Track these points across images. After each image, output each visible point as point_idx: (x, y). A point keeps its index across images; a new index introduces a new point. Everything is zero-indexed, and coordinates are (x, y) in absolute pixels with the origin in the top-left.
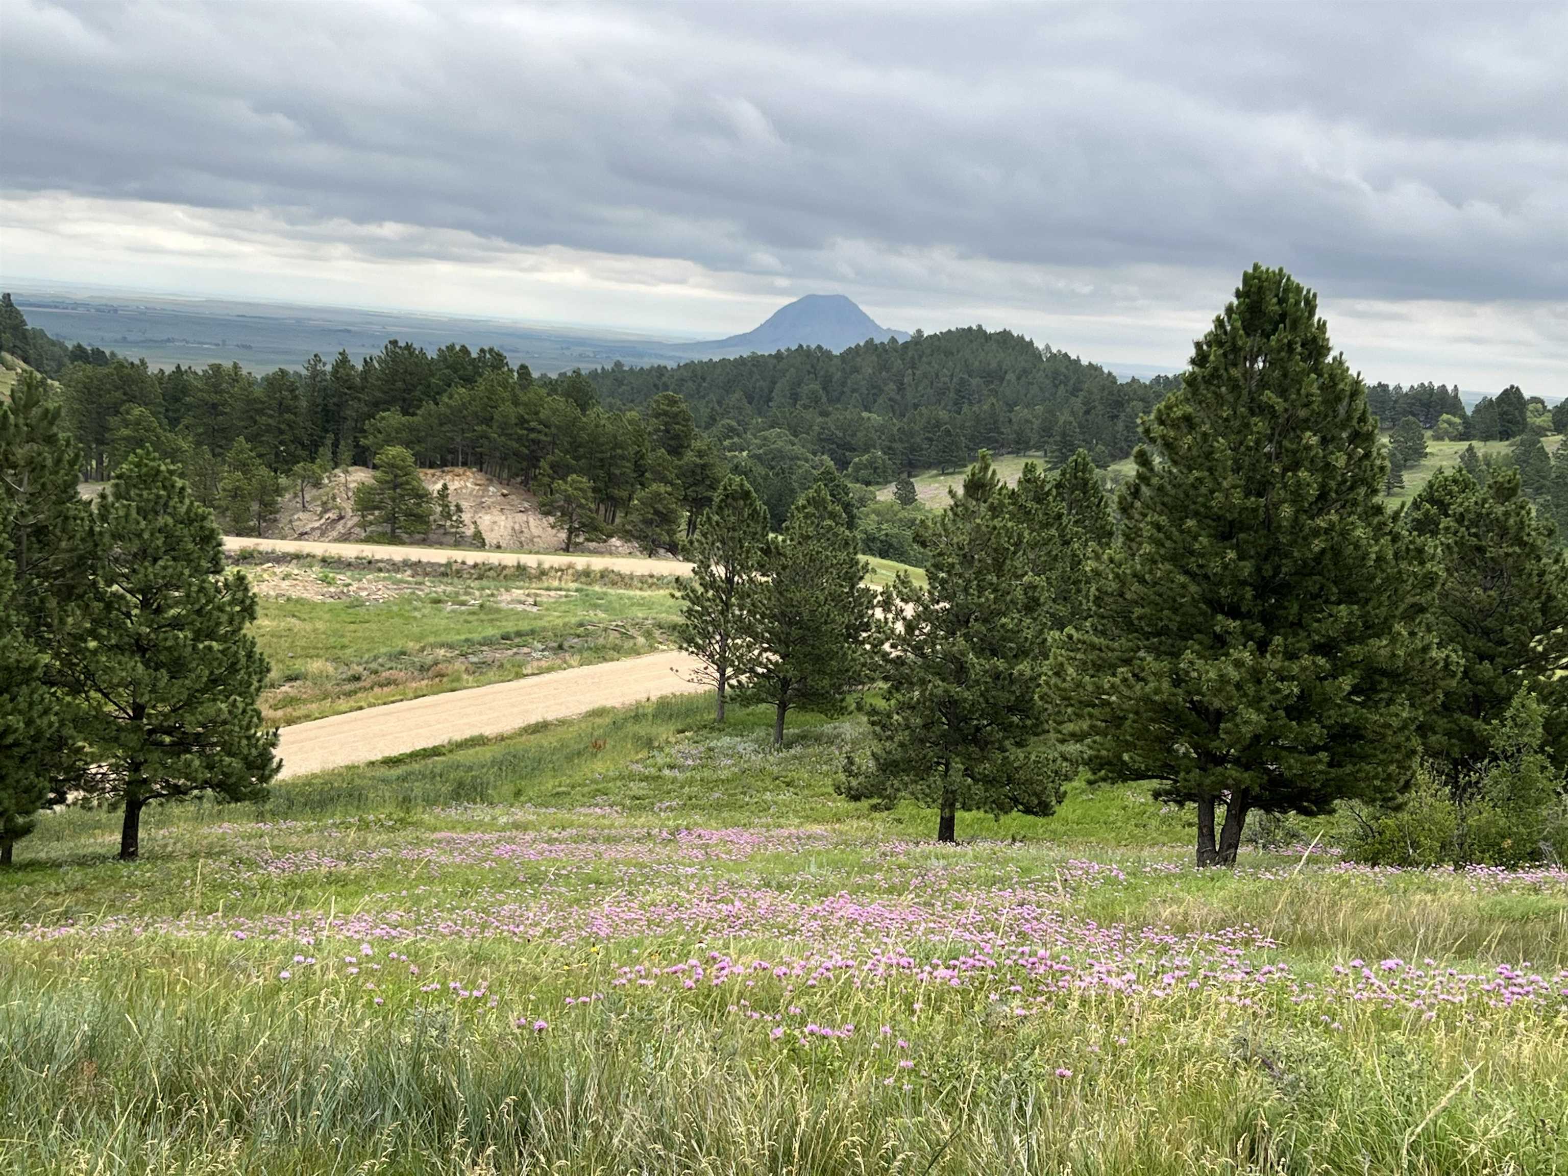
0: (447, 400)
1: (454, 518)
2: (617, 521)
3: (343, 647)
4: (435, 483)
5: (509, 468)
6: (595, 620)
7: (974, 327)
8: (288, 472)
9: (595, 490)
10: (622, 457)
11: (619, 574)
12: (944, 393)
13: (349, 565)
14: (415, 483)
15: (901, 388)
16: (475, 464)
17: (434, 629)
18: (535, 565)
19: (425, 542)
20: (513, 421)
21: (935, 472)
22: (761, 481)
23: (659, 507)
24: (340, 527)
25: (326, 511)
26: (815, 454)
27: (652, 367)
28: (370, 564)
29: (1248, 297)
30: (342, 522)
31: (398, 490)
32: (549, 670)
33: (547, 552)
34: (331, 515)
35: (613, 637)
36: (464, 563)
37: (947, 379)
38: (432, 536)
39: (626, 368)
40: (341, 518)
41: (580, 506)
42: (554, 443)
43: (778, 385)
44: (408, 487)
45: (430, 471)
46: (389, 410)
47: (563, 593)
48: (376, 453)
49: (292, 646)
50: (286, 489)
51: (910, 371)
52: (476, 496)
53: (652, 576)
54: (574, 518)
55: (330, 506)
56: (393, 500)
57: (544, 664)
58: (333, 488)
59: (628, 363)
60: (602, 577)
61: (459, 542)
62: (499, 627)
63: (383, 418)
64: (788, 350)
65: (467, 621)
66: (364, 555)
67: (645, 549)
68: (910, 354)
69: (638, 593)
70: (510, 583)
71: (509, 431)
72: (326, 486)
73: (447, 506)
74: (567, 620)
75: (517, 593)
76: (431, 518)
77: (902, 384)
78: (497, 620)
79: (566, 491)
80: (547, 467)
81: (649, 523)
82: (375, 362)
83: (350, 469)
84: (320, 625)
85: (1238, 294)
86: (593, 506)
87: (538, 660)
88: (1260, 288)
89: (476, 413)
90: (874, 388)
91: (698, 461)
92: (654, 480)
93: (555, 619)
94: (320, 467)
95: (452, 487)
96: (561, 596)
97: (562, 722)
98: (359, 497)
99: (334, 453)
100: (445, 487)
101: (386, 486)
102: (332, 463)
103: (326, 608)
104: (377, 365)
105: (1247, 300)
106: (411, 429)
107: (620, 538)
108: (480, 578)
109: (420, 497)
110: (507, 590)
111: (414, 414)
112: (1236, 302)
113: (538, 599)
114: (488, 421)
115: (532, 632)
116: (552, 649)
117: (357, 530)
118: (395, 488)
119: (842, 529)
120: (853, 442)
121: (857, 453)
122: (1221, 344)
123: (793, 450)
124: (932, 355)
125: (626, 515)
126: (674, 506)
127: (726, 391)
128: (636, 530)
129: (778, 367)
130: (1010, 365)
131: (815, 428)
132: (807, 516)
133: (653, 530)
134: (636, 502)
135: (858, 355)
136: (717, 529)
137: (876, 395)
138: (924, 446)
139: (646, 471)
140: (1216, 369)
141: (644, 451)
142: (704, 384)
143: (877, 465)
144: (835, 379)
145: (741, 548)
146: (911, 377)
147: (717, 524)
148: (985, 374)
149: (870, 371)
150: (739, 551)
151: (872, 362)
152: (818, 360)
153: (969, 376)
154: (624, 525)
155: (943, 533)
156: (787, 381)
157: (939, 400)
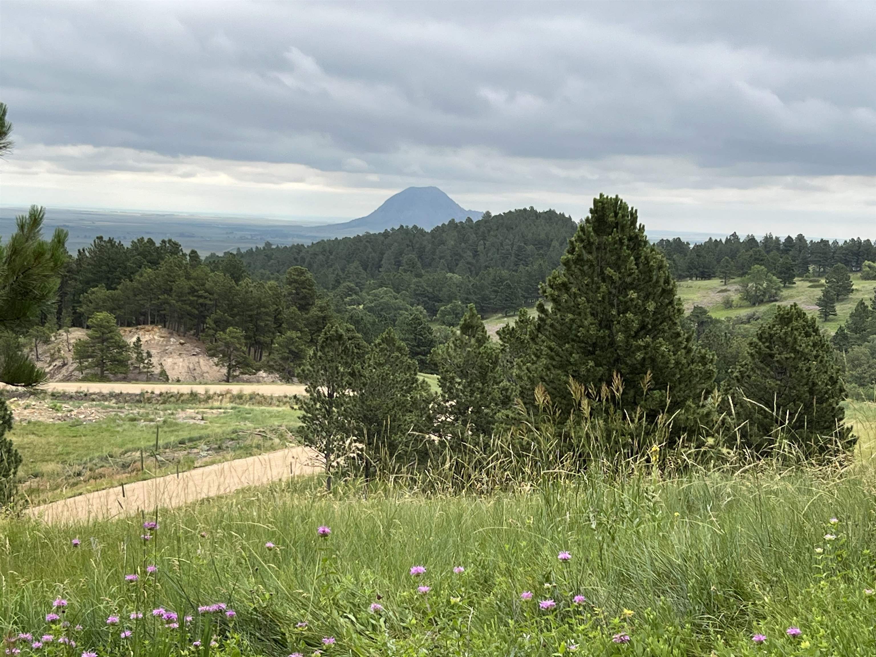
0: (138, 278)
1: (146, 361)
2: (264, 358)
3: (68, 454)
4: (132, 337)
5: (185, 325)
6: (245, 428)
7: (528, 209)
8: (25, 334)
9: (246, 338)
10: (267, 314)
11: (263, 396)
12: (507, 258)
13: (71, 397)
14: (117, 338)
15: (476, 254)
16: (161, 322)
17: (132, 439)
18: (203, 392)
19: (125, 379)
20: (187, 291)
21: (500, 315)
22: (369, 326)
23: (293, 348)
24: (64, 371)
25: (53, 360)
26: (412, 305)
27: (293, 245)
28: (86, 396)
29: (597, 213)
30: (65, 367)
31: (105, 344)
32: (213, 463)
33: (213, 383)
34: (58, 363)
35: (257, 440)
36: (153, 393)
37: (509, 247)
38: (131, 376)
39: (274, 247)
40: (64, 365)
41: (236, 349)
42: (216, 306)
43: (386, 255)
44: (112, 341)
45: (128, 329)
46: (97, 286)
47: (222, 411)
48: (88, 318)
49: (32, 454)
50: (24, 346)
51: (482, 242)
52: (161, 345)
53: (286, 397)
54: (232, 358)
55: (56, 356)
56: (102, 350)
57: (207, 459)
58: (59, 344)
59: (277, 242)
60: (251, 399)
61: (150, 378)
62: (177, 436)
63: (93, 293)
64: (393, 229)
65: (154, 433)
66: (82, 390)
67: (284, 378)
68: (481, 230)
69: (275, 408)
70: (184, 405)
71: (184, 298)
72: (53, 342)
73: (140, 353)
74: (224, 428)
75: (190, 412)
76: (129, 362)
77: (477, 252)
78: (175, 431)
79: (225, 339)
80: (211, 323)
81: (285, 359)
82: (86, 252)
83: (70, 329)
84: (52, 439)
85: (591, 211)
86: (244, 349)
87: (204, 457)
88: (603, 208)
89: (160, 286)
90: (456, 254)
91: (320, 314)
92: (289, 329)
93: (217, 429)
94: (49, 329)
95: (143, 340)
96: (221, 413)
98: (77, 350)
99: (58, 318)
100: (139, 340)
101: (97, 340)
102: (57, 326)
103: (56, 427)
104: (88, 254)
105: (596, 215)
106: (113, 299)
107: (265, 371)
108: (164, 403)
109: (121, 347)
110: (183, 410)
111: (115, 289)
112: (590, 216)
113: (205, 415)
114: (169, 291)
115: (200, 438)
116: (214, 449)
117: (76, 373)
118: (103, 342)
119: (406, 358)
120: (440, 295)
121: (443, 303)
122: (582, 241)
123: (396, 303)
124: (497, 230)
125: (270, 354)
126: (303, 347)
127: (347, 261)
128: (277, 365)
129: (385, 242)
130: (554, 235)
131: (412, 286)
132: (382, 350)
133: (289, 364)
134: (276, 345)
135: (444, 231)
136: (321, 361)
137: (458, 260)
138: (492, 297)
139: (283, 322)
140: (579, 255)
141: (281, 309)
142: (331, 257)
143: (458, 311)
144: (427, 250)
145: (338, 373)
146: (483, 247)
147: (320, 358)
148: (536, 243)
149: (452, 243)
150: (336, 375)
151: (454, 236)
152: (414, 236)
153: (525, 244)
154: (268, 362)
155: (448, 358)
156: (392, 252)
157: (504, 262)
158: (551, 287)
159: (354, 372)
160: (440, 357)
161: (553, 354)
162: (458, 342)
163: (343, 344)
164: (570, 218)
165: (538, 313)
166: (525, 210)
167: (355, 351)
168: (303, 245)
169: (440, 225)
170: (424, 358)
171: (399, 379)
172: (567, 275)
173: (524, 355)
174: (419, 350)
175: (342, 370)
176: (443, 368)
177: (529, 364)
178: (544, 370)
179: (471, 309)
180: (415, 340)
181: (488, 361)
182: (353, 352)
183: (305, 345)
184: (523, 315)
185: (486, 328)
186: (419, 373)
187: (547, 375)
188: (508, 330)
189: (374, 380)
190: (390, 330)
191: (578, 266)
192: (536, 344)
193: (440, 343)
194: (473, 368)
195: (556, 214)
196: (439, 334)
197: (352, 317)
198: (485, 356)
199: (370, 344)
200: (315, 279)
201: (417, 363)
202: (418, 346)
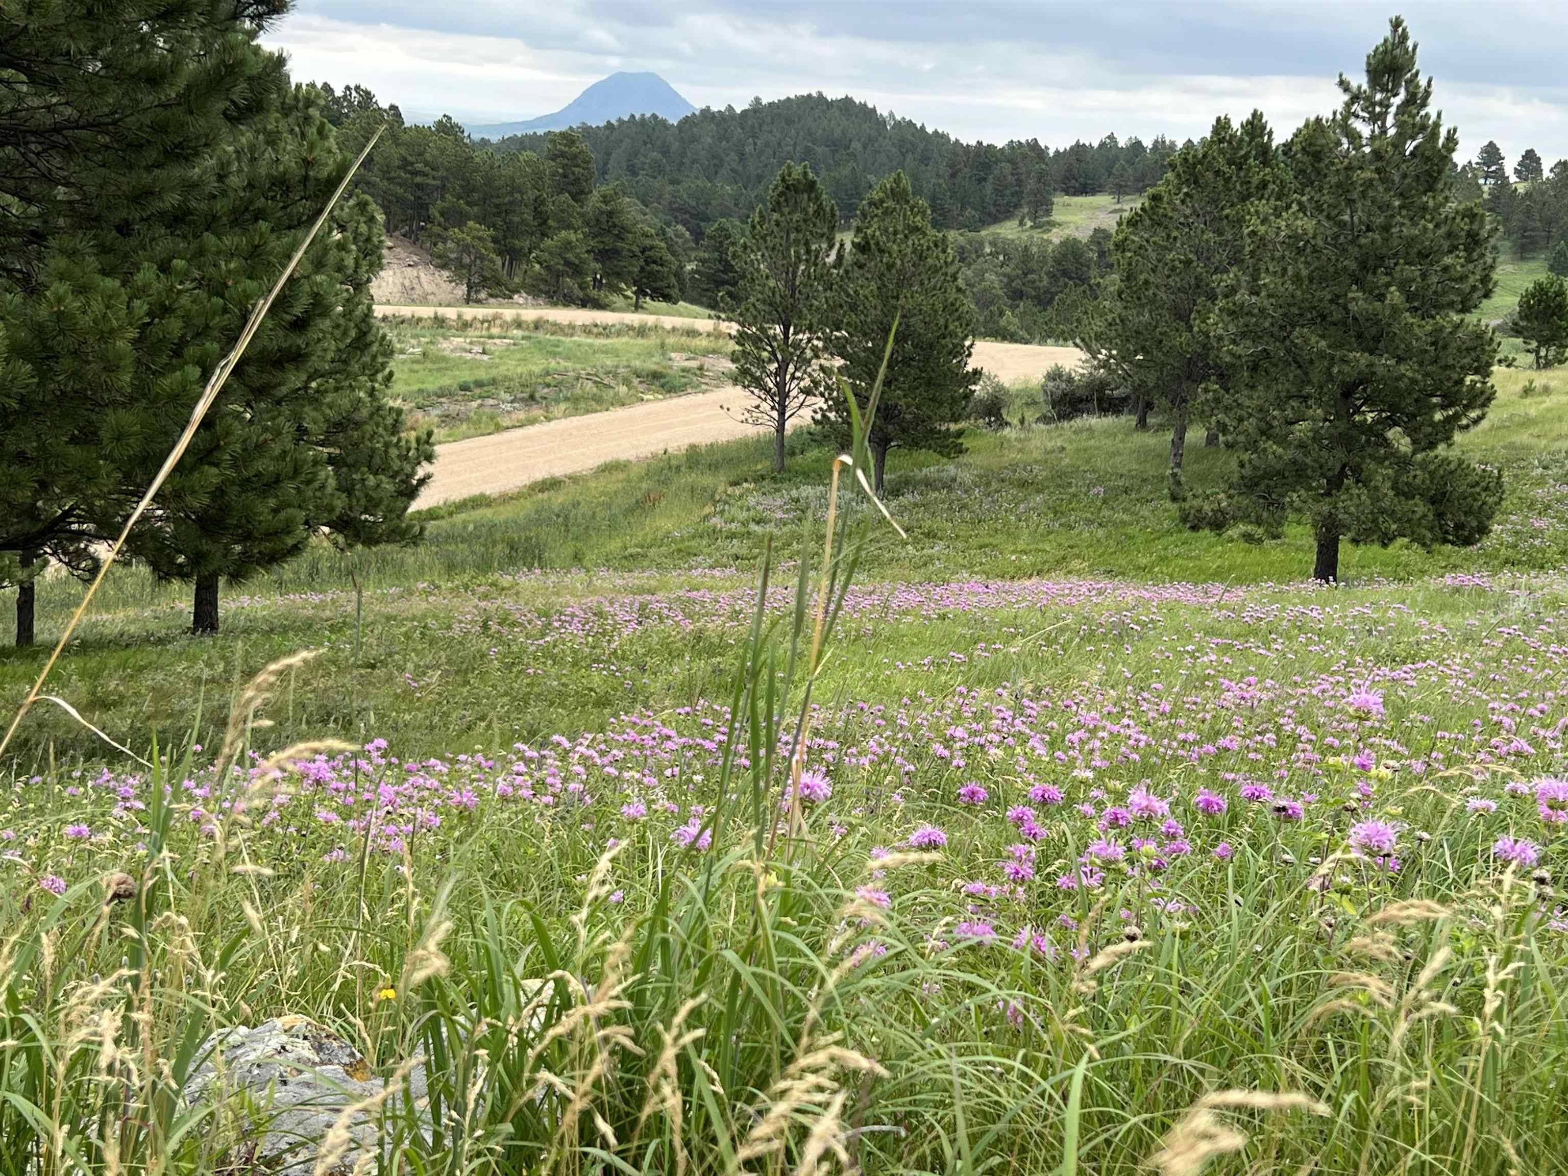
5: (393, 218)
6: (560, 368)
7: (814, 95)
9: (495, 240)
10: (521, 203)
11: (556, 324)
15: (742, 156)
18: (454, 317)
32: (532, 422)
33: (458, 305)
35: (589, 386)
41: (480, 257)
42: (444, 187)
47: (508, 341)
54: (474, 271)
57: (520, 416)
60: (540, 326)
62: (453, 377)
65: (412, 371)
67: (555, 305)
68: (750, 122)
74: (528, 368)
75: (456, 342)
77: (744, 154)
78: (448, 369)
79: (462, 240)
86: (494, 257)
87: (512, 411)
91: (604, 206)
93: (514, 368)
96: (510, 344)
97: (574, 479)
107: (526, 294)
113: (485, 347)
115: (494, 382)
116: (522, 400)
124: (772, 123)
130: (854, 133)
134: (543, 253)
135: (694, 125)
139: (549, 218)
141: (545, 196)
144: (673, 149)
146: (753, 147)
148: (829, 143)
149: (709, 140)
151: (710, 131)
152: (653, 130)
153: (813, 143)
156: (622, 152)
166: (810, 96)
169: (689, 115)
195: (856, 103)
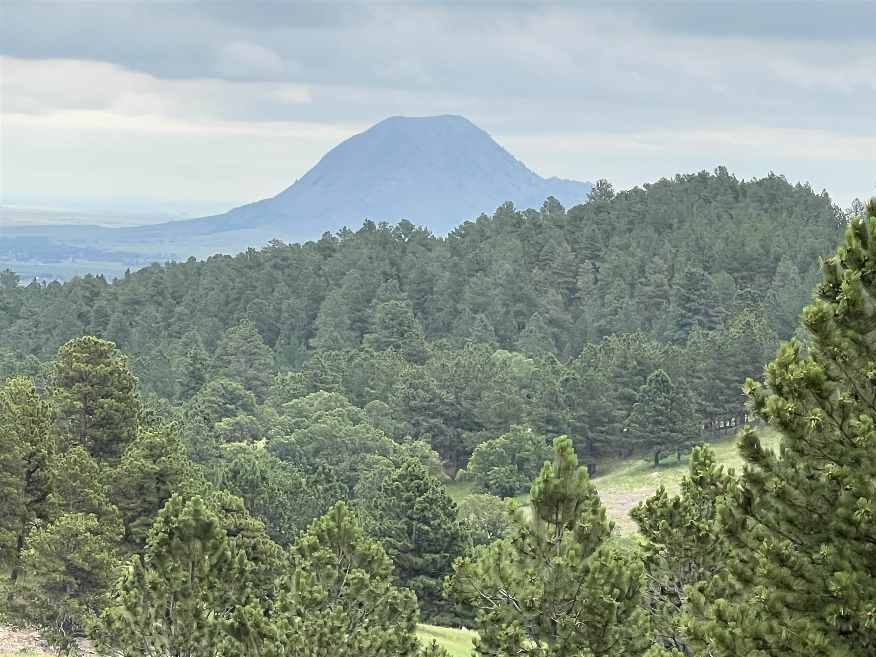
12: (658, 306)
15: (572, 296)
21: (640, 463)
22: (283, 497)
23: (77, 559)
26: (399, 438)
27: (77, 279)
39: (24, 283)
51: (587, 264)
64: (344, 232)
67: (52, 641)
68: (586, 230)
77: (574, 290)
81: (56, 589)
91: (149, 465)
92: (66, 507)
119: (384, 585)
120: (475, 411)
121: (484, 433)
122: (860, 264)
123: (356, 432)
124: (630, 230)
125: (14, 577)
126: (105, 555)
127: (222, 320)
128: (34, 605)
129: (326, 268)
130: (785, 244)
131: (399, 385)
132: (318, 564)
133: (66, 604)
134: (33, 551)
135: (484, 237)
136: (154, 595)
137: (523, 314)
138: (616, 413)
139: (50, 490)
140: (852, 303)
141: (45, 452)
142: (178, 309)
143: (524, 454)
144: (439, 285)
145: (200, 627)
146: (591, 276)
147: (154, 587)
148: (736, 265)
149: (508, 267)
150: (197, 634)
151: (512, 250)
152: (404, 251)
153: (705, 268)
154: (10, 598)
155: (500, 584)
156: (343, 295)
157: (649, 320)
158: (778, 389)
159: (243, 624)
160: (478, 583)
161: (785, 572)
162: (528, 540)
163: (215, 548)
164: (825, 199)
165: (743, 462)
166: (703, 177)
167: (250, 566)
168: (102, 278)
169: (474, 220)
170: (433, 582)
171: (366, 644)
172: (820, 356)
173: (708, 573)
174: (419, 561)
175: (211, 619)
176: (487, 612)
177: (721, 601)
178: (764, 616)
179: (563, 450)
180: (410, 534)
181: (611, 592)
182: (242, 572)
183: (109, 550)
184: (704, 464)
185: (604, 503)
186: (420, 625)
187: (771, 631)
188: (664, 505)
189: (298, 647)
190: (339, 509)
191: (850, 333)
192: (741, 545)
193: (477, 542)
194: (569, 612)
195: (790, 187)
196: (472, 516)
197: (235, 473)
198: (601, 578)
199: (285, 546)
200: (136, 372)
201: (415, 598)
202: (418, 551)
